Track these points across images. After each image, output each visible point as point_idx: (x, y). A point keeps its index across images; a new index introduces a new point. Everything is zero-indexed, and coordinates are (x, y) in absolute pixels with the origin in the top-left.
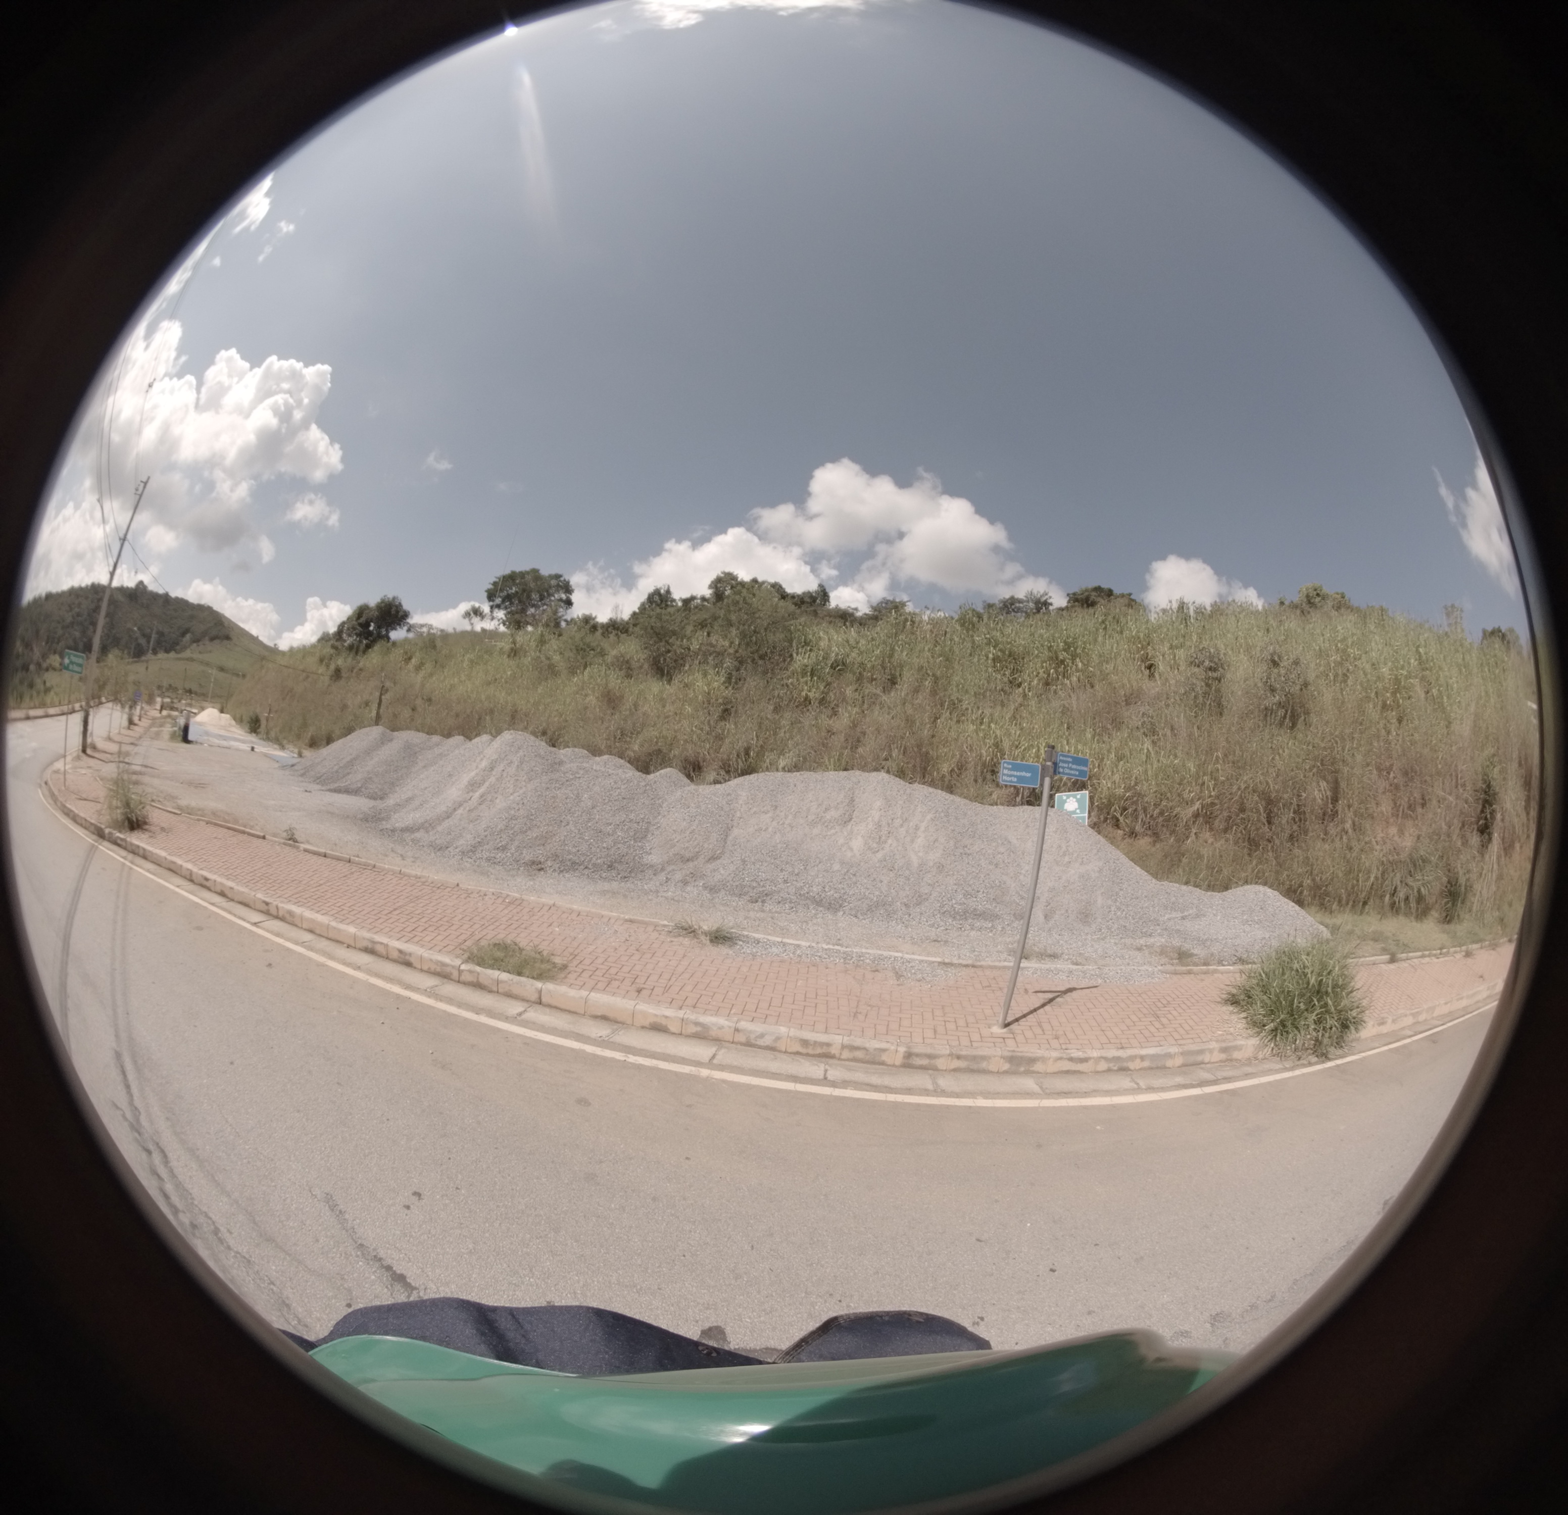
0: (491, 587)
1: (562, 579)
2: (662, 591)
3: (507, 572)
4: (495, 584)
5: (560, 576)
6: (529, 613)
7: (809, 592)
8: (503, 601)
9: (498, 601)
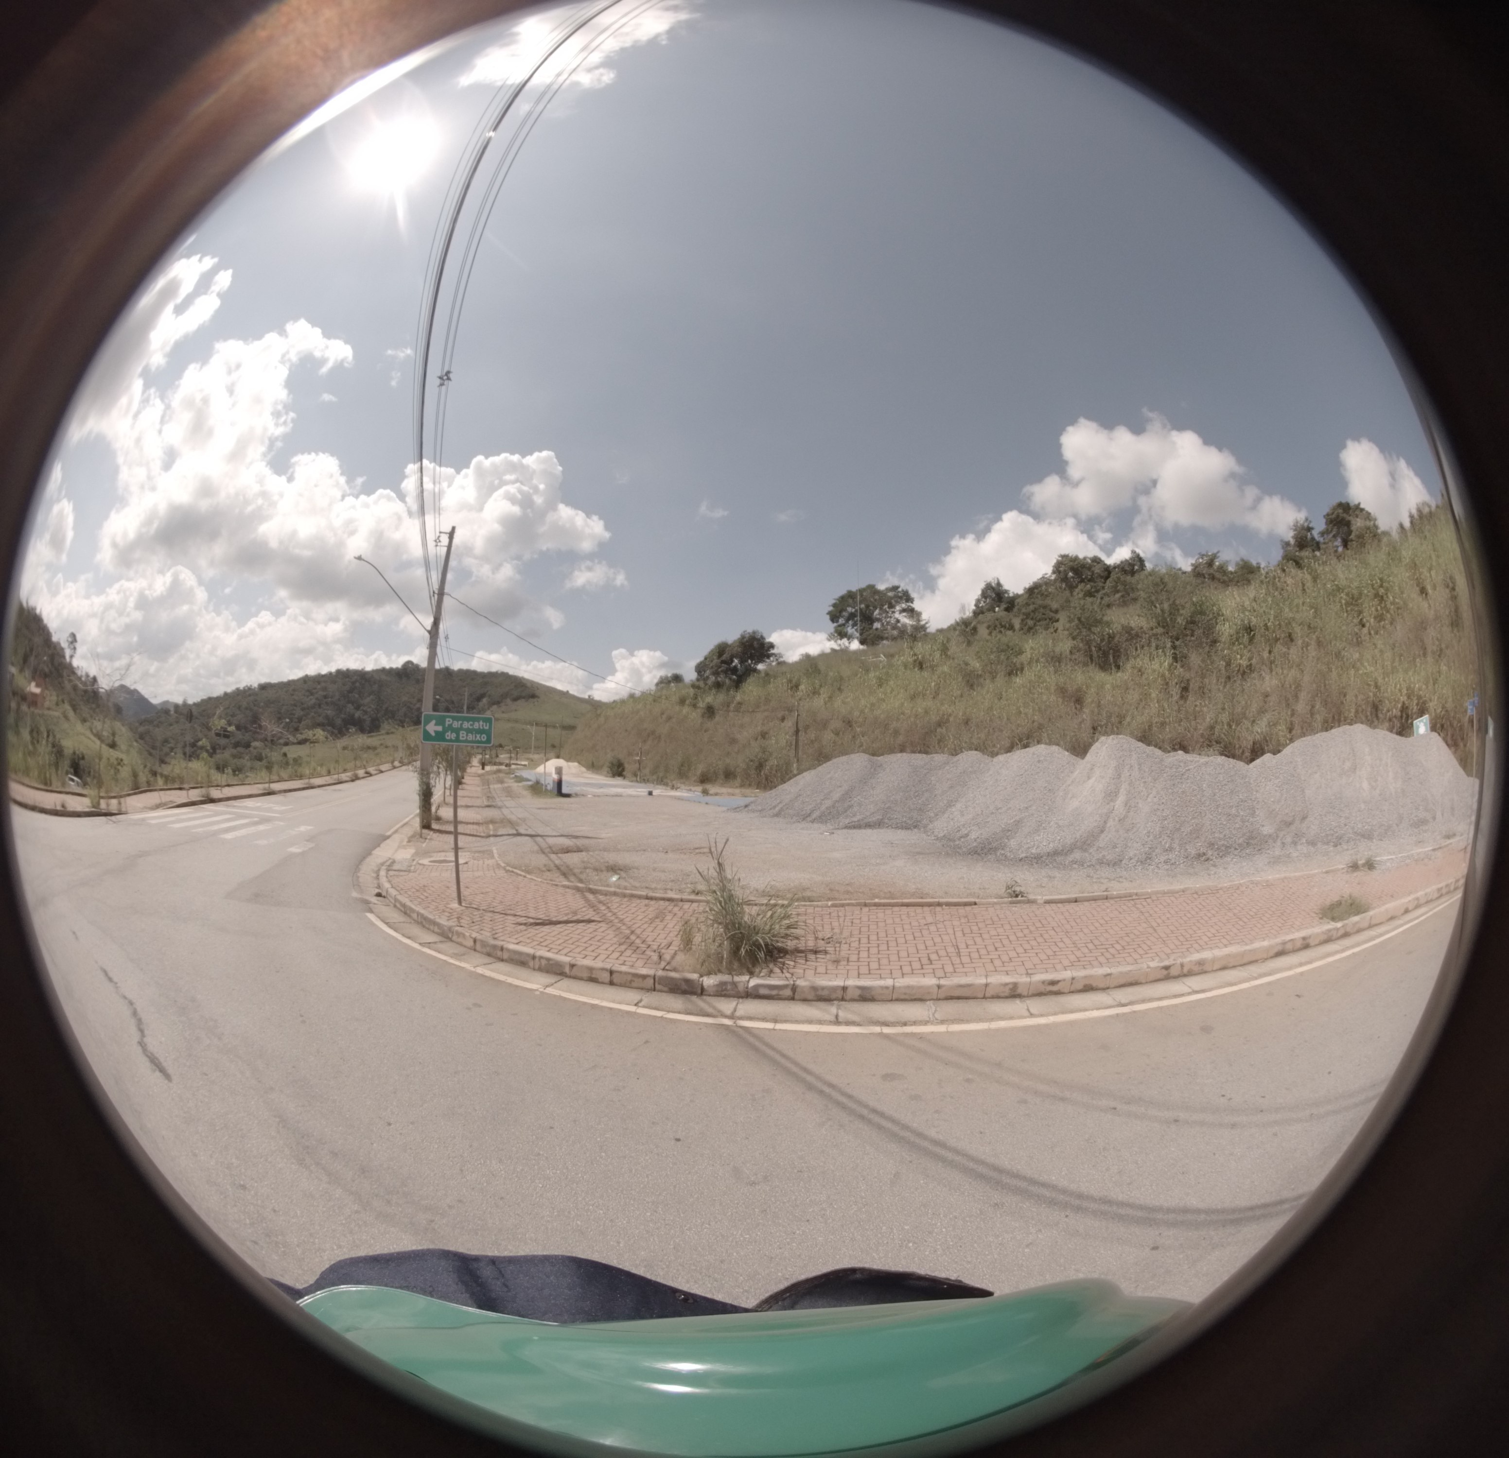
0: (831, 608)
1: (900, 590)
2: (993, 585)
3: (843, 592)
4: (834, 605)
5: (898, 587)
6: (874, 627)
7: (1126, 560)
8: (847, 620)
9: (841, 621)
